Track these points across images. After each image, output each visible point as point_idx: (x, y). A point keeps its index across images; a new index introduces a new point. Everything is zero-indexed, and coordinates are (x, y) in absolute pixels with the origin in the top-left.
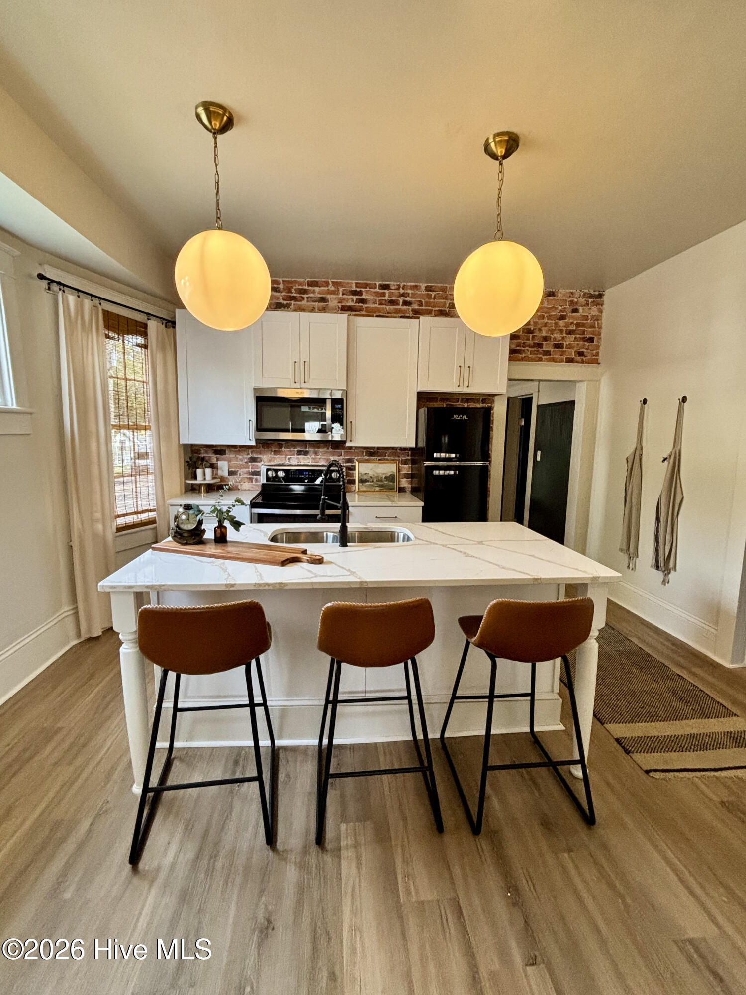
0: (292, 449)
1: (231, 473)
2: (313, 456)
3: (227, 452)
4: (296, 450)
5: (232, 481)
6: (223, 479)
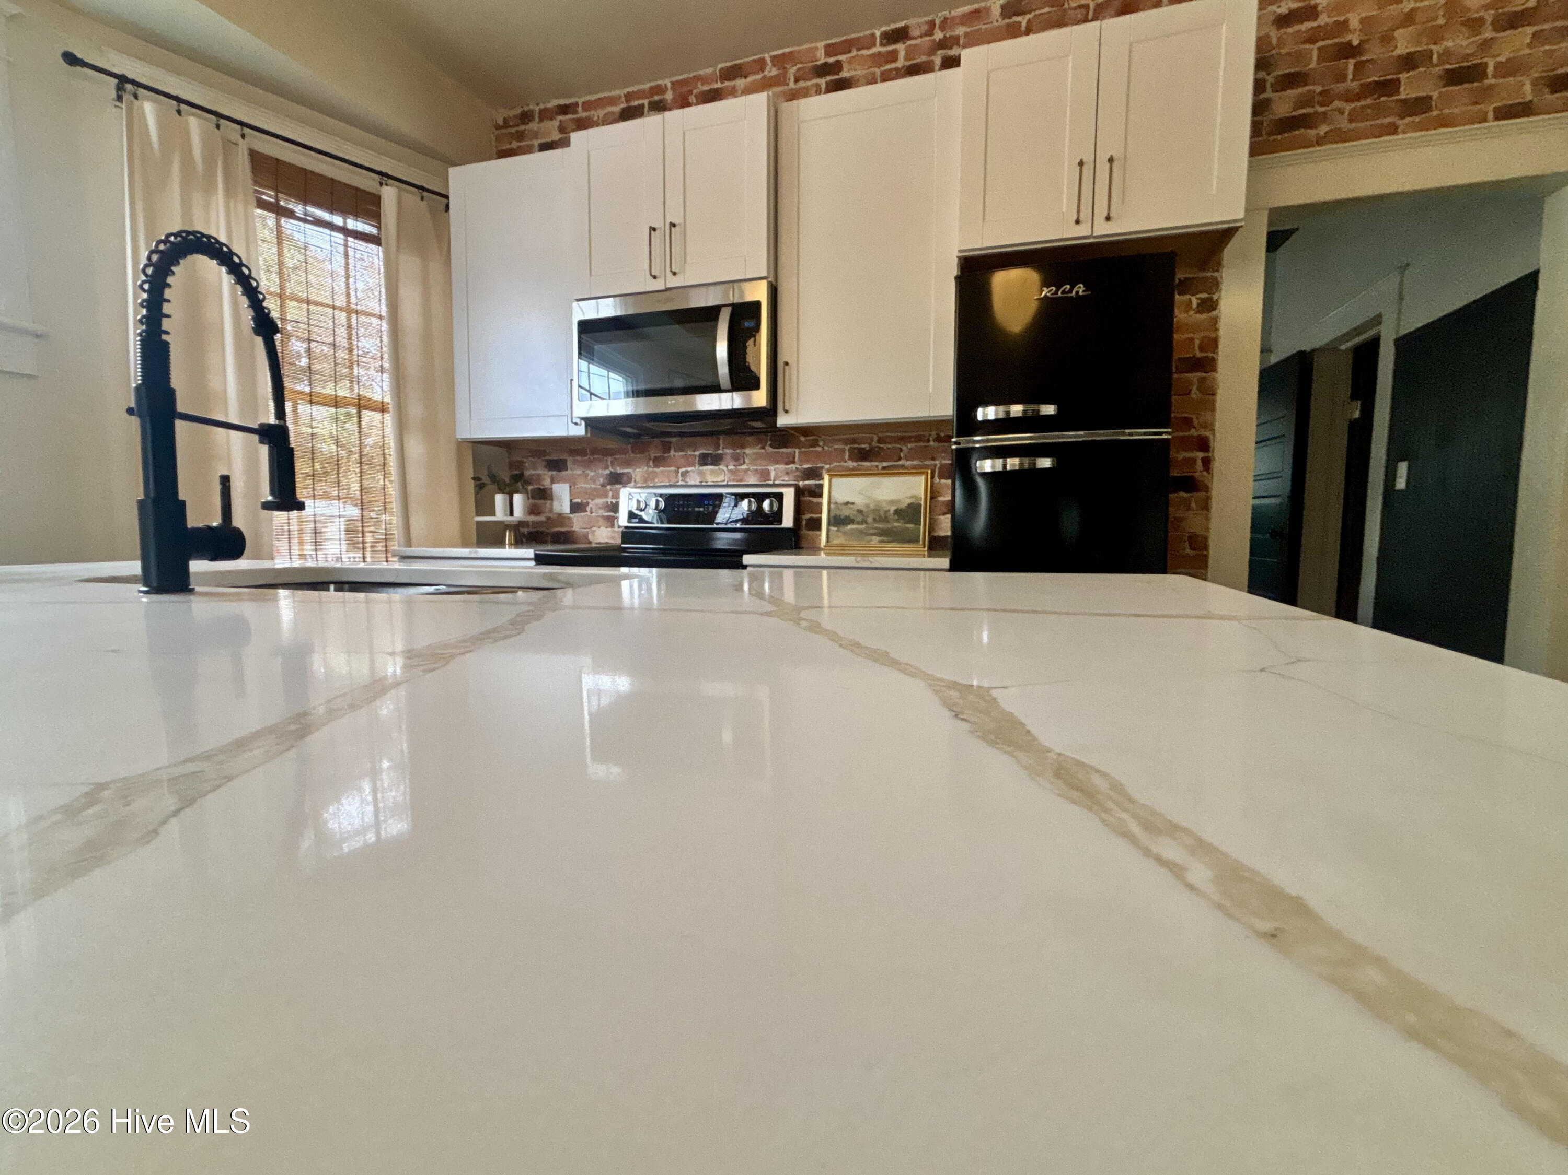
0: (689, 453)
1: (576, 508)
2: (731, 467)
3: (569, 464)
4: (697, 453)
5: (578, 523)
6: (561, 519)
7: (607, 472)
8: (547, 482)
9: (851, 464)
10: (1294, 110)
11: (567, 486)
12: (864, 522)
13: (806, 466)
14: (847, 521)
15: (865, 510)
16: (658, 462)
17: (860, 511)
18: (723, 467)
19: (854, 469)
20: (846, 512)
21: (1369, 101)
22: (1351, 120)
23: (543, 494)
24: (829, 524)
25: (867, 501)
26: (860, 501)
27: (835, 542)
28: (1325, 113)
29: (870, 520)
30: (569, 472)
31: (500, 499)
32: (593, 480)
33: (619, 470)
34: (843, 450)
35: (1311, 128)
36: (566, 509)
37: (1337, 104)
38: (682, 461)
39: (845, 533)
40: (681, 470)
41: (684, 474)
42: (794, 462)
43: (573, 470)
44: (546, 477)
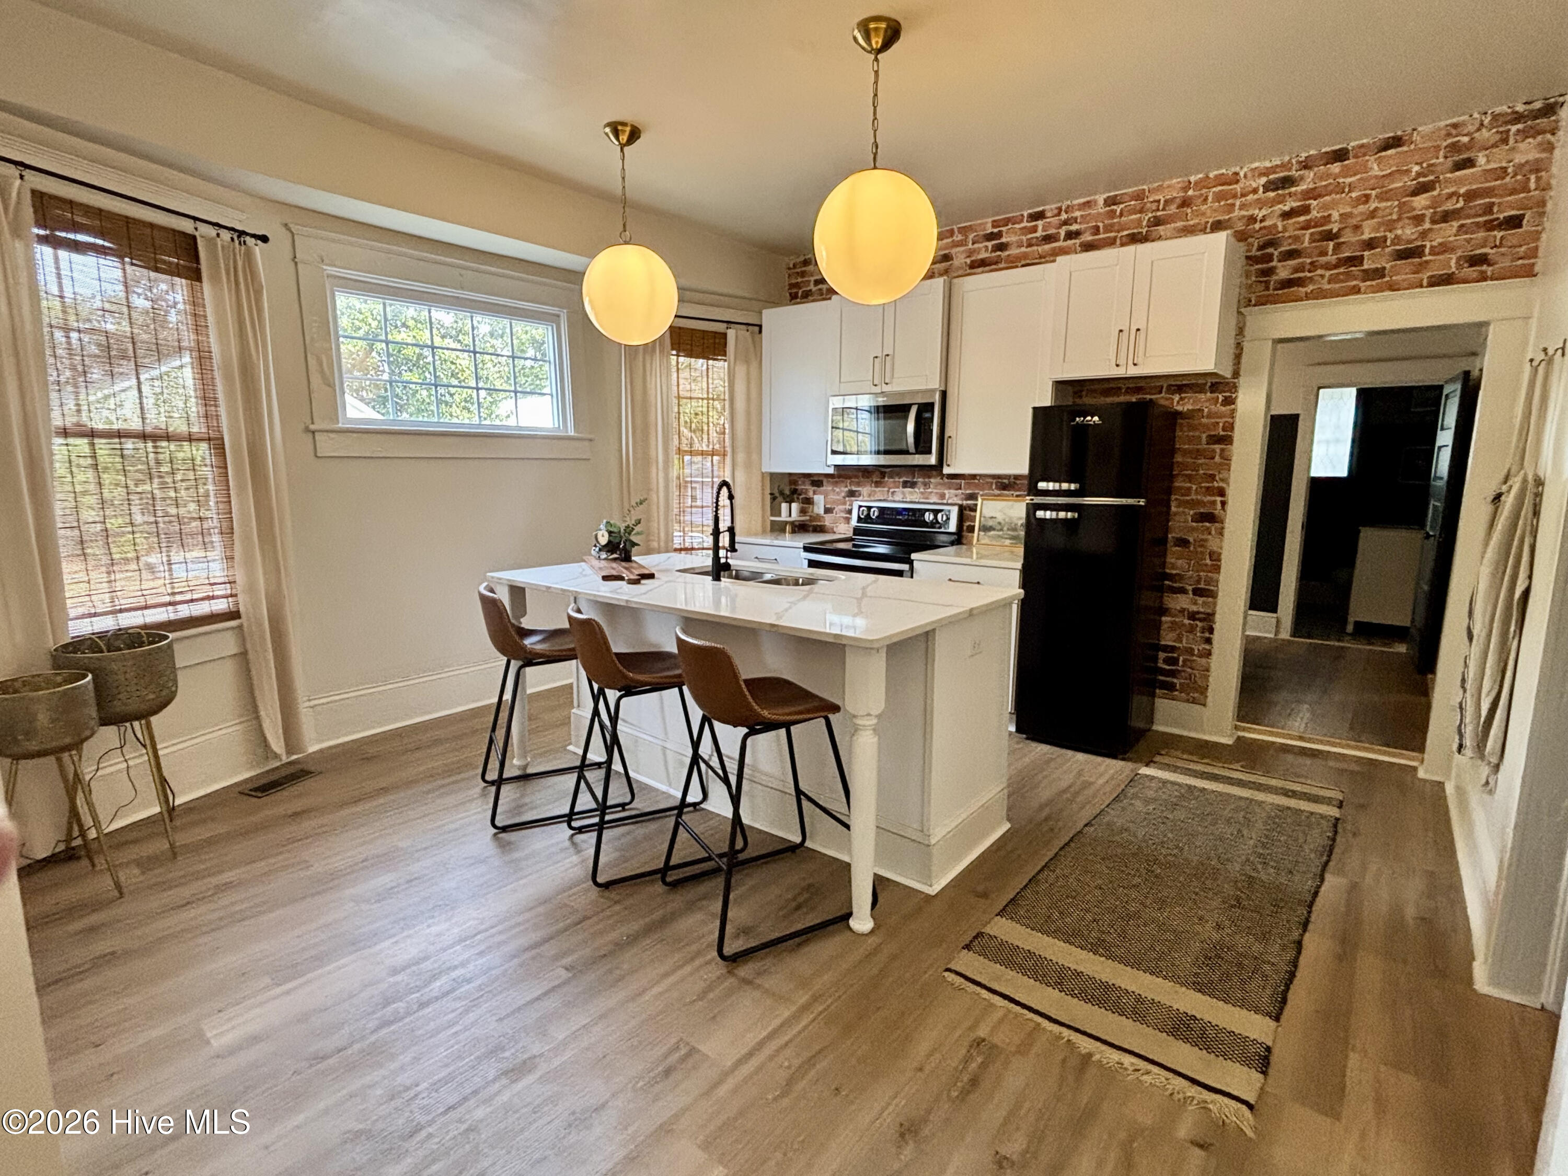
0: (897, 479)
1: (828, 511)
2: (922, 490)
3: (825, 483)
4: (901, 480)
5: (828, 520)
6: (818, 517)
7: (846, 489)
8: (811, 494)
9: (998, 492)
10: (1292, 274)
11: (822, 497)
12: (1001, 530)
13: (968, 492)
14: (991, 529)
15: (1003, 522)
16: (878, 484)
17: (1000, 523)
18: (917, 490)
19: (999, 495)
20: (990, 523)
21: (1342, 270)
22: (1329, 282)
23: (809, 501)
24: (980, 530)
25: (1004, 517)
26: (1000, 517)
27: (983, 542)
28: (1311, 278)
29: (1005, 529)
30: (824, 488)
31: (784, 506)
32: (838, 494)
33: (854, 488)
34: (992, 483)
35: (1303, 286)
36: (822, 511)
37: (1319, 272)
38: (892, 485)
39: (989, 537)
40: (892, 490)
41: (893, 493)
42: (960, 489)
43: (827, 487)
44: (811, 490)
